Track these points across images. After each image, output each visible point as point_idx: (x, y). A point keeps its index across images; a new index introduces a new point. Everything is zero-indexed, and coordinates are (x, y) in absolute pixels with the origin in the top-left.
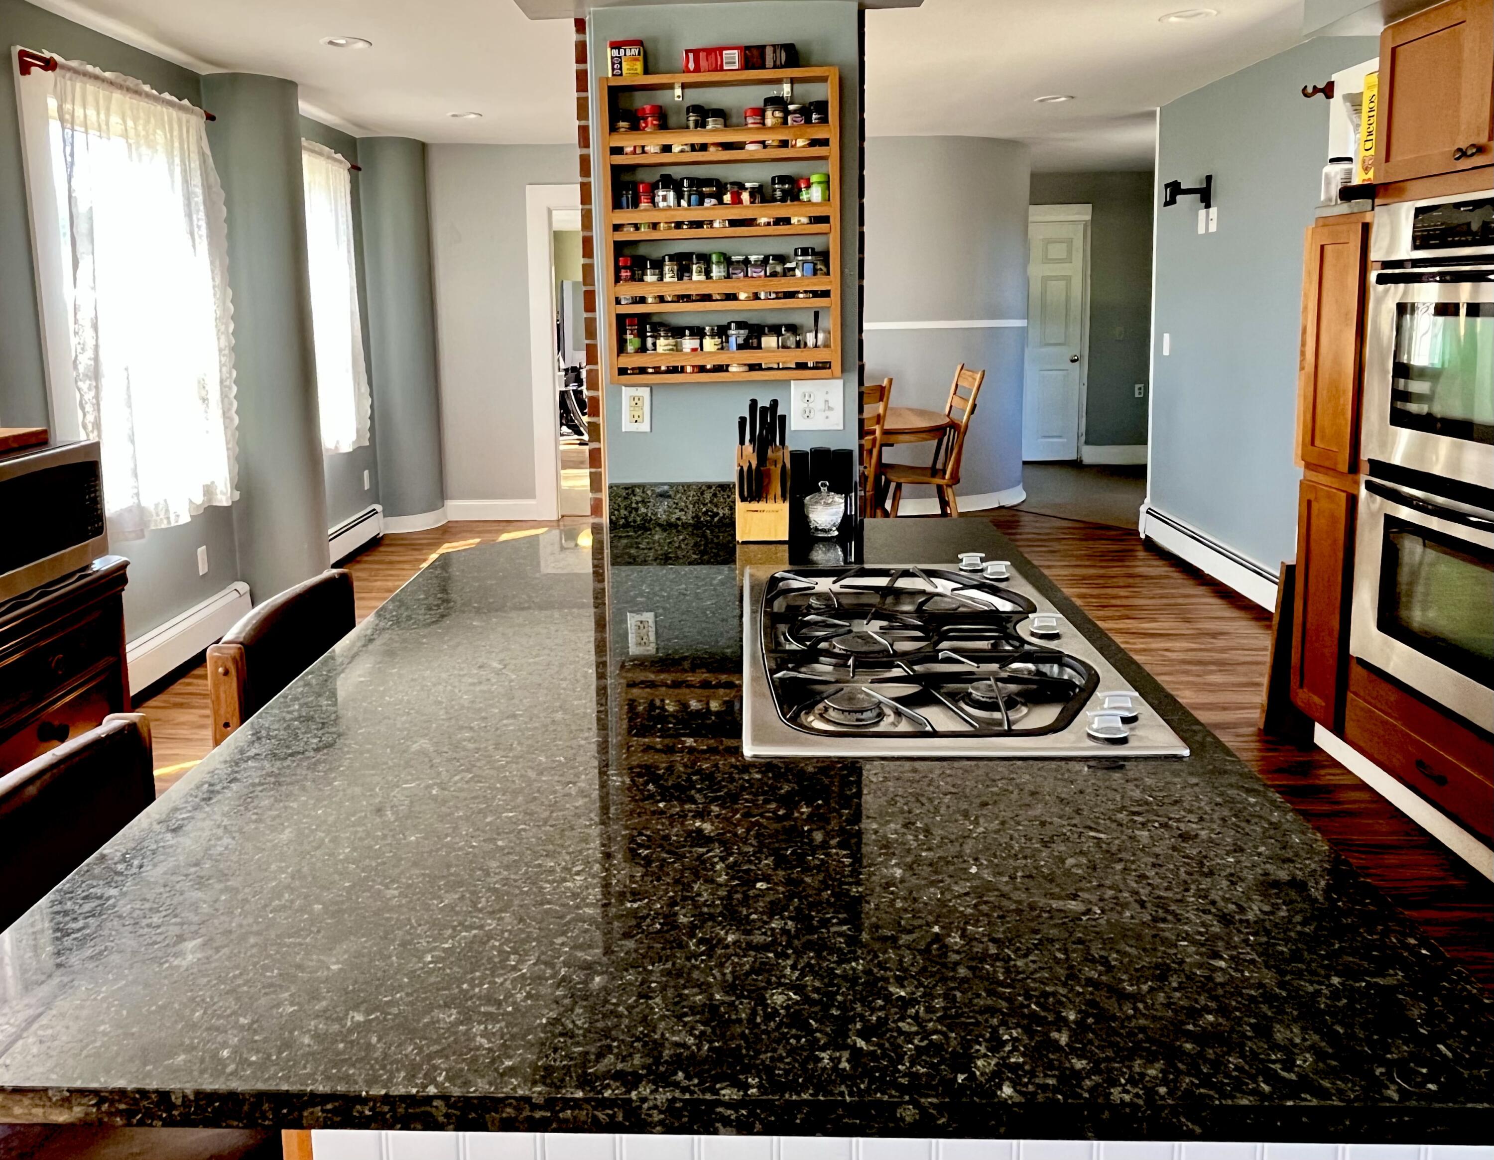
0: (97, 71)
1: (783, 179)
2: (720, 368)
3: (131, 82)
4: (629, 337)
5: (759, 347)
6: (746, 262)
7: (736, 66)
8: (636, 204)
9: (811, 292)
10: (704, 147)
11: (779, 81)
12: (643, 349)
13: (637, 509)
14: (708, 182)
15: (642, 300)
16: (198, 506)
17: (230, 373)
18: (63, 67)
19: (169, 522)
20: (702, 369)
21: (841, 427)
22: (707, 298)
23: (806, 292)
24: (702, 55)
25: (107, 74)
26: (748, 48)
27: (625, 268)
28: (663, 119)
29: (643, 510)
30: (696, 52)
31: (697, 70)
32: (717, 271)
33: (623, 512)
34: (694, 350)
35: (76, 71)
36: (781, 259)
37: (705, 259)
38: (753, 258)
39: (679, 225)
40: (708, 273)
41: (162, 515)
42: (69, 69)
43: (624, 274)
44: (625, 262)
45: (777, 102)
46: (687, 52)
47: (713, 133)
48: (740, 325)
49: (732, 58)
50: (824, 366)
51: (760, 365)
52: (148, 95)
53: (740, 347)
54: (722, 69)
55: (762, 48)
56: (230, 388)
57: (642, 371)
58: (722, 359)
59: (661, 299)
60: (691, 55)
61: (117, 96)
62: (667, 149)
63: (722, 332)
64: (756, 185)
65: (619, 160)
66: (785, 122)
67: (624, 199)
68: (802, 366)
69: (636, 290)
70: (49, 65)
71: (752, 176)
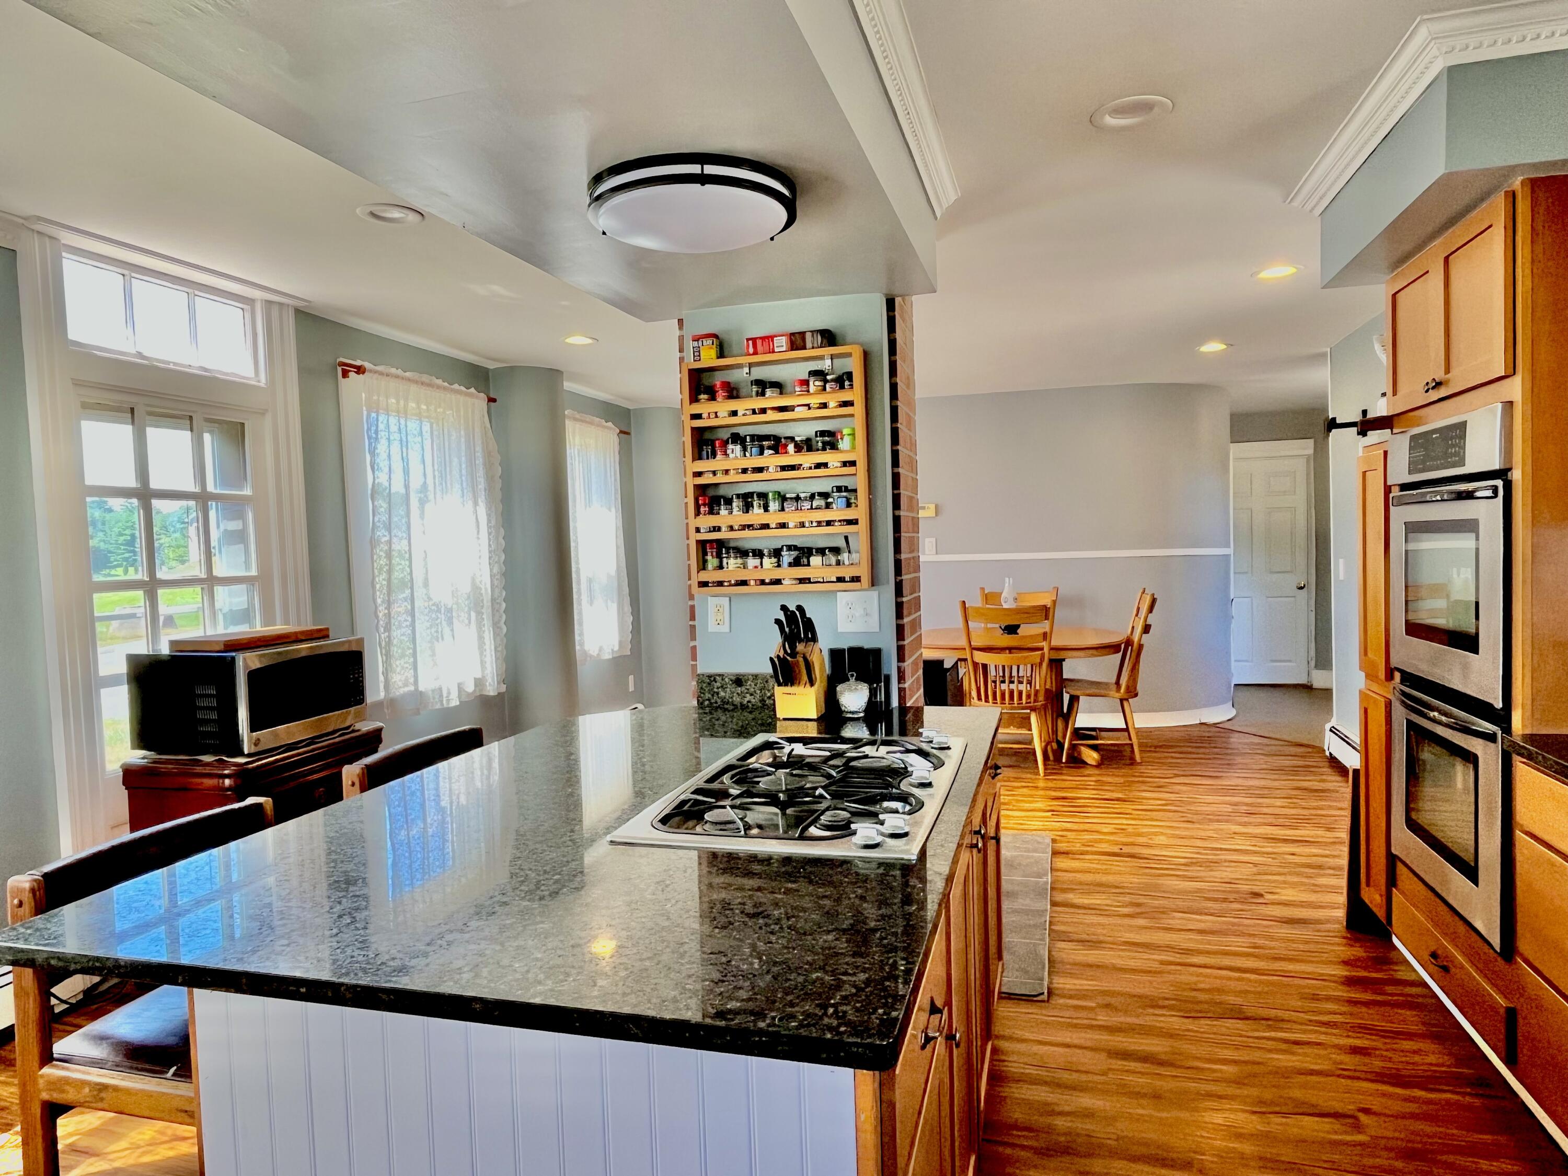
0: (399, 372)
1: (823, 433)
2: (778, 582)
3: (425, 378)
4: (709, 558)
5: (808, 565)
6: (798, 498)
7: (784, 349)
8: (714, 455)
9: (844, 520)
10: (763, 411)
11: (821, 358)
12: (721, 567)
13: (718, 693)
14: (767, 437)
15: (717, 529)
16: (469, 694)
17: (501, 593)
18: (371, 371)
20: (763, 582)
21: (878, 630)
22: (766, 526)
23: (840, 521)
24: (759, 342)
25: (408, 374)
26: (792, 334)
27: (704, 505)
28: (733, 392)
29: (722, 694)
30: (754, 340)
31: (755, 353)
32: (774, 506)
33: (708, 696)
34: (756, 567)
35: (381, 374)
36: (825, 495)
37: (763, 496)
38: (802, 495)
39: (745, 471)
40: (766, 509)
41: (437, 697)
42: (376, 372)
43: (702, 509)
44: (705, 500)
45: (819, 374)
46: (748, 340)
47: (772, 399)
48: (790, 548)
49: (781, 343)
50: (855, 579)
51: (809, 579)
52: (439, 387)
53: (790, 565)
54: (773, 352)
55: (802, 334)
56: (500, 604)
57: (720, 584)
58: (777, 574)
59: (731, 528)
60: (750, 342)
61: (414, 388)
62: (734, 413)
63: (777, 553)
64: (804, 438)
65: (698, 423)
66: (824, 389)
67: (704, 453)
68: (840, 580)
69: (712, 521)
70: (360, 370)
71: (803, 431)
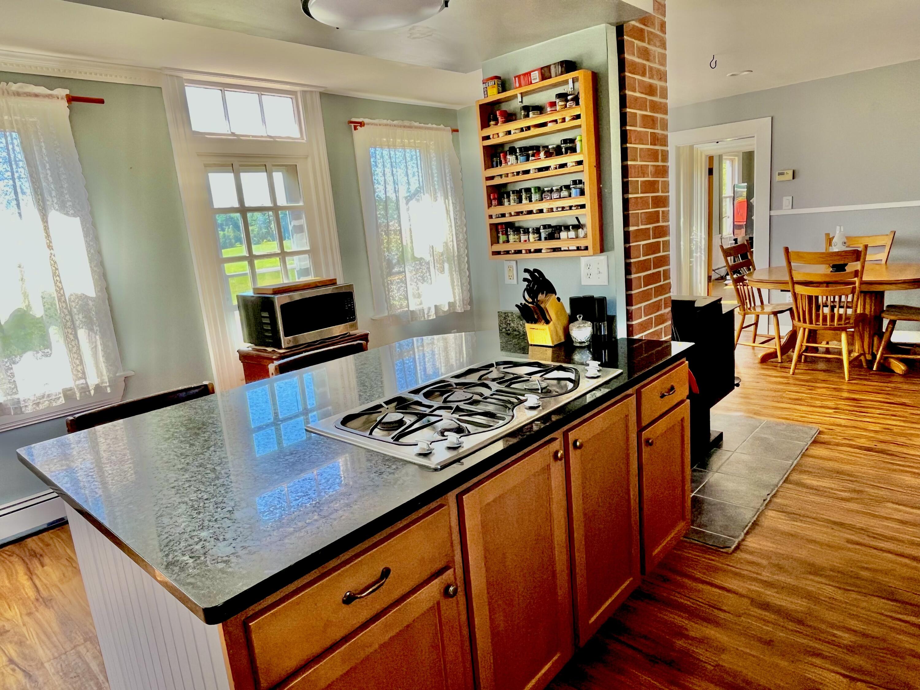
0: (389, 122)
1: (565, 141)
2: (539, 251)
4: (500, 235)
5: (559, 238)
6: (551, 191)
7: (538, 80)
8: (501, 164)
9: (578, 206)
10: (528, 128)
11: (566, 82)
12: (508, 241)
13: (510, 324)
14: (532, 148)
15: (503, 215)
16: (444, 312)
18: (368, 124)
19: (425, 318)
20: (529, 251)
21: (606, 283)
22: (530, 212)
23: (575, 206)
24: (522, 77)
26: (542, 68)
27: (494, 199)
28: (510, 117)
29: (512, 325)
30: (519, 77)
31: (520, 86)
32: (535, 197)
33: (504, 326)
34: (526, 241)
35: (376, 125)
36: (568, 187)
37: (528, 190)
38: (554, 188)
39: (518, 173)
40: (531, 201)
42: (372, 124)
43: (493, 202)
44: (494, 196)
45: (562, 96)
46: (515, 77)
47: (534, 119)
48: (545, 227)
49: (536, 76)
50: (586, 248)
51: (560, 248)
53: (546, 239)
54: (531, 83)
55: (549, 67)
57: (507, 252)
58: (538, 245)
59: (511, 215)
60: (517, 79)
62: (509, 133)
63: (537, 231)
64: (555, 146)
65: (488, 143)
66: (566, 106)
67: (495, 163)
68: (578, 249)
69: (500, 210)
70: (362, 124)
71: (554, 141)
